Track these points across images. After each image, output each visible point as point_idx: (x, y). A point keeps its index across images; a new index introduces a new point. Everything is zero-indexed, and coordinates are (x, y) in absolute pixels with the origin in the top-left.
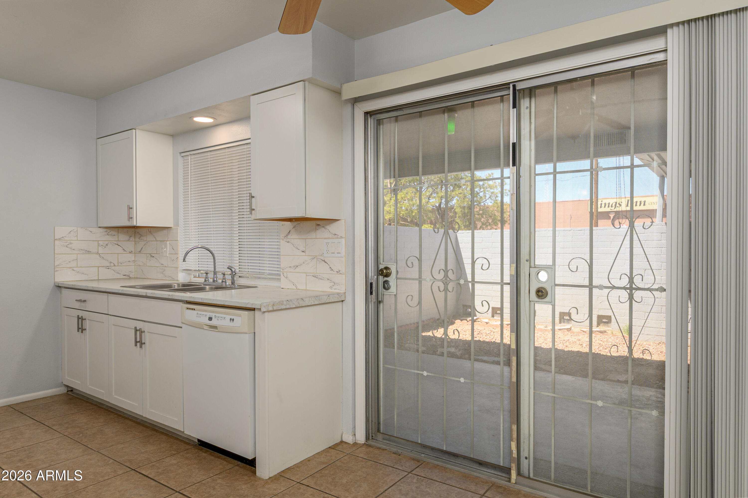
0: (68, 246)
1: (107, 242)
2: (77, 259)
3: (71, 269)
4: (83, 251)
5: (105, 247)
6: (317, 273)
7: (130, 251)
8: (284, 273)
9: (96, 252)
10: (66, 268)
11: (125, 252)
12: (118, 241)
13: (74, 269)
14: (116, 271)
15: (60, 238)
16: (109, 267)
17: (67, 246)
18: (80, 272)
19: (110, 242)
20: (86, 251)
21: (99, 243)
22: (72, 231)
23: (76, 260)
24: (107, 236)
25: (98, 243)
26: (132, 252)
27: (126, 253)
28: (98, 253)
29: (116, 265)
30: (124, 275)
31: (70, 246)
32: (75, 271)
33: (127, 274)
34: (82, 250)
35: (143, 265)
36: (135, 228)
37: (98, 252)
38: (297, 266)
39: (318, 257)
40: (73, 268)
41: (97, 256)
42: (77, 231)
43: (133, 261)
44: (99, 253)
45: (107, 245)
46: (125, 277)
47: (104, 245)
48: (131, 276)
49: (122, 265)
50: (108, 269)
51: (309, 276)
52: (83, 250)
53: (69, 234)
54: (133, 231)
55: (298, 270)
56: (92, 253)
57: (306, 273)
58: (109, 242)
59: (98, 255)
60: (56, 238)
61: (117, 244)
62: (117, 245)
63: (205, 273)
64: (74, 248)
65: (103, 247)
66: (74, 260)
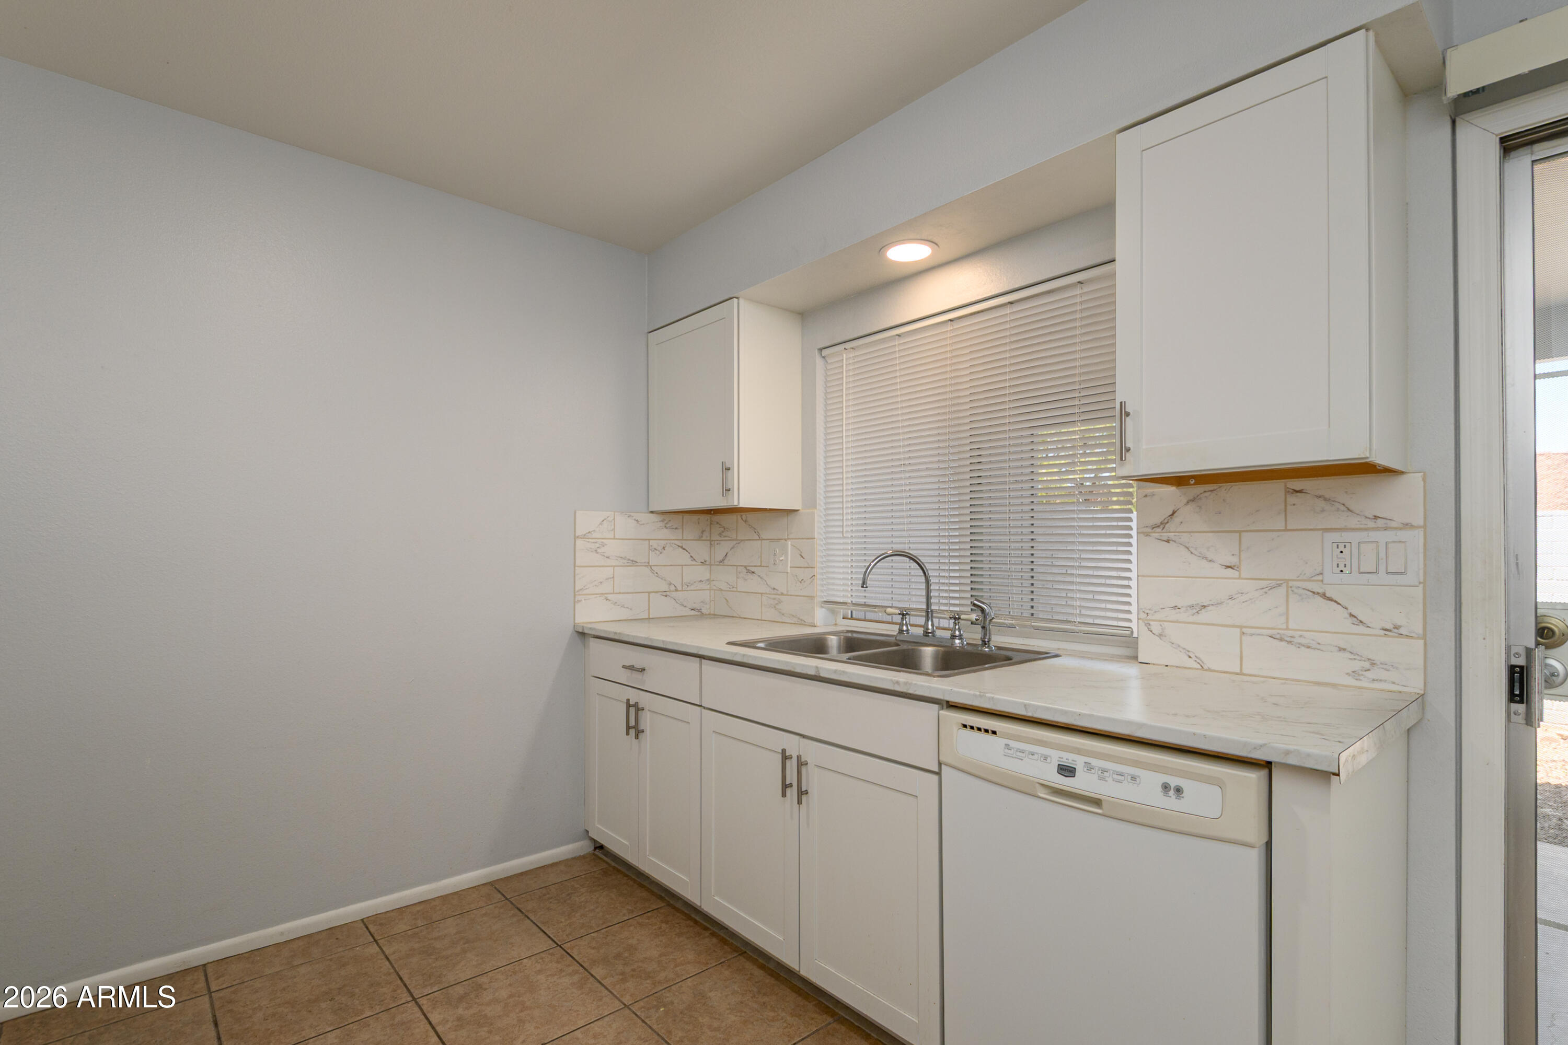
0: (598, 551)
1: (663, 543)
2: (613, 577)
3: (603, 598)
4: (623, 561)
5: (661, 553)
6: (1287, 629)
7: (703, 561)
8: (1152, 623)
9: (645, 563)
10: (595, 596)
11: (694, 563)
12: (682, 540)
13: (609, 597)
14: (679, 600)
15: (585, 535)
16: (668, 593)
17: (596, 551)
18: (618, 603)
19: (669, 541)
20: (629, 560)
21: (651, 544)
22: (605, 519)
23: (612, 579)
24: (665, 531)
25: (649, 544)
26: (705, 561)
27: (696, 563)
28: (648, 565)
29: (679, 588)
30: (692, 609)
31: (602, 550)
32: (610, 600)
33: (697, 606)
34: (621, 558)
35: (729, 589)
36: (711, 514)
37: (648, 563)
38: (1204, 607)
39: (1291, 584)
40: (606, 595)
41: (647, 570)
42: (614, 519)
43: (708, 580)
44: (650, 564)
45: (664, 548)
46: (693, 613)
47: (659, 548)
48: (704, 611)
49: (688, 589)
50: (666, 596)
51: (1252, 635)
52: (624, 559)
53: (600, 526)
54: (707, 520)
55: (1204, 616)
56: (638, 564)
57: (1241, 627)
58: (666, 541)
59: (649, 567)
60: (577, 535)
61: (681, 545)
62: (681, 549)
63: (900, 614)
64: (608, 555)
65: (657, 552)
66: (608, 579)
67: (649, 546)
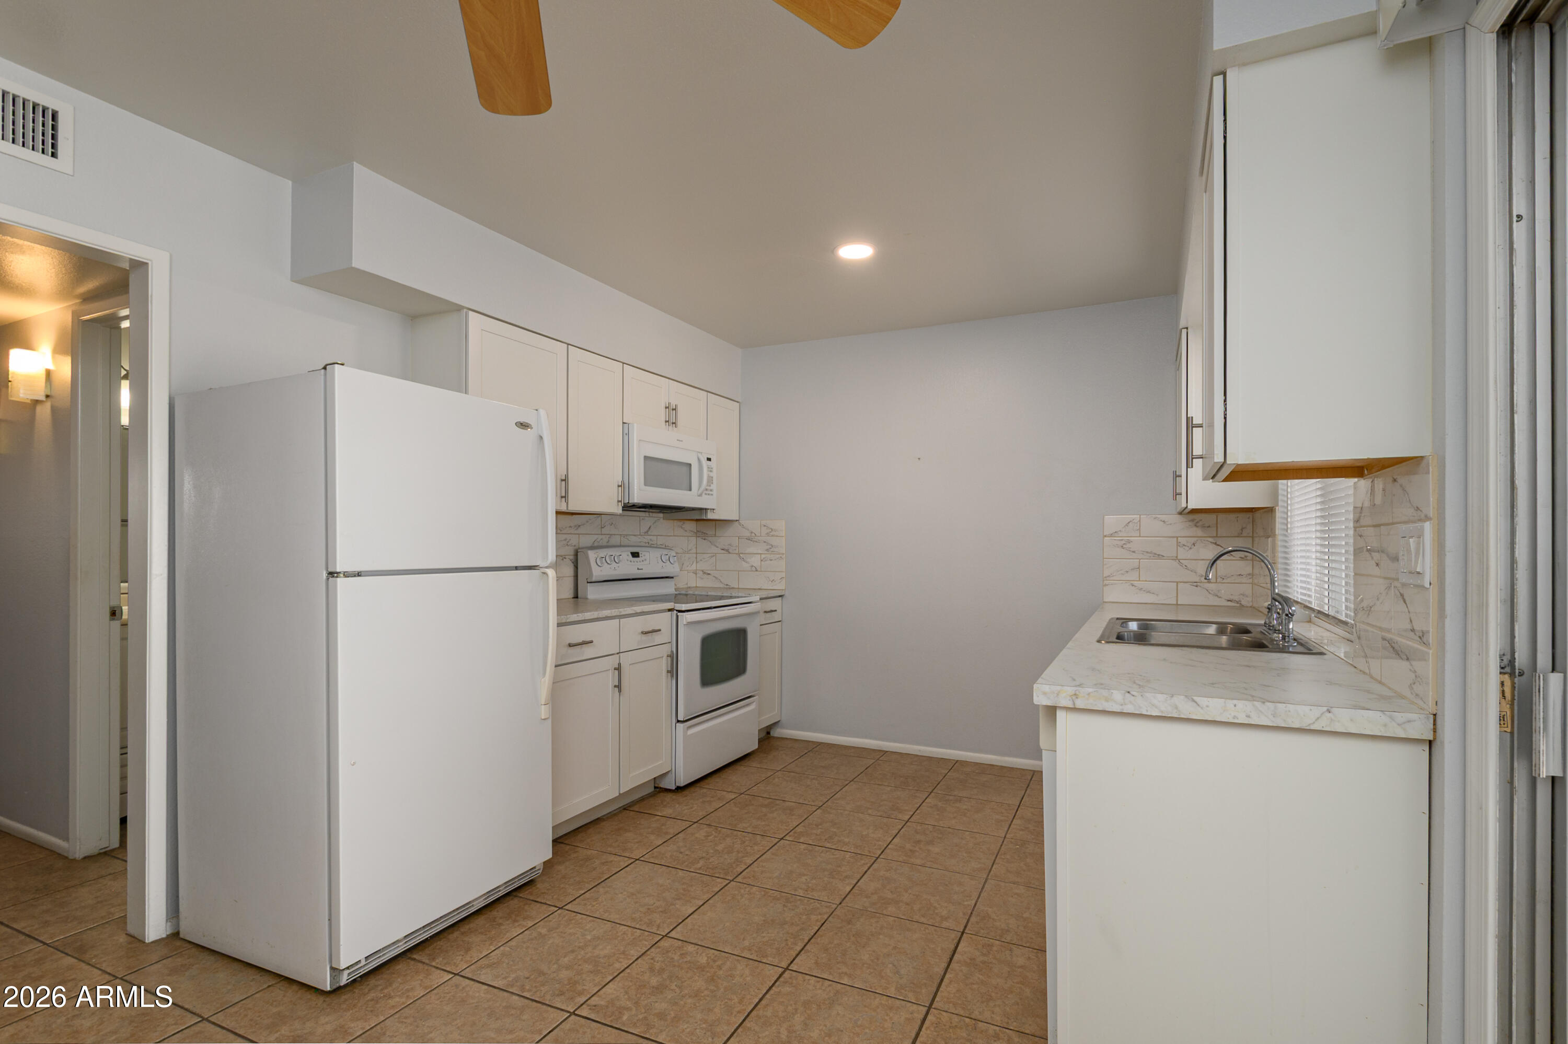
0: (1124, 546)
2: (1139, 568)
3: (1129, 584)
4: (1150, 555)
5: (1191, 548)
9: (1172, 557)
10: (1122, 582)
12: (1217, 536)
13: (1135, 583)
14: (1212, 591)
15: (1111, 534)
16: (1198, 584)
17: (1122, 546)
18: (1143, 589)
19: (1200, 538)
20: (1156, 554)
21: (1179, 541)
22: (1131, 521)
23: (1138, 570)
24: (1195, 528)
25: (1177, 540)
27: (1234, 558)
28: (1176, 559)
29: (1214, 580)
30: (1228, 601)
31: (1128, 546)
32: (1135, 586)
33: (1236, 598)
34: (1147, 552)
36: (1252, 512)
37: (1177, 557)
40: (1132, 582)
41: (1175, 563)
42: (1140, 521)
43: (1249, 574)
44: (1179, 558)
45: (1194, 544)
46: (1229, 604)
47: (1189, 545)
48: (1243, 603)
49: (1224, 581)
50: (1197, 586)
52: (1150, 553)
53: (1126, 527)
54: (1249, 518)
56: (1165, 558)
58: (1197, 538)
59: (1177, 561)
60: (1105, 534)
61: (1214, 542)
62: (1214, 545)
64: (1133, 550)
65: (1186, 548)
66: (1134, 569)
67: (1177, 542)
